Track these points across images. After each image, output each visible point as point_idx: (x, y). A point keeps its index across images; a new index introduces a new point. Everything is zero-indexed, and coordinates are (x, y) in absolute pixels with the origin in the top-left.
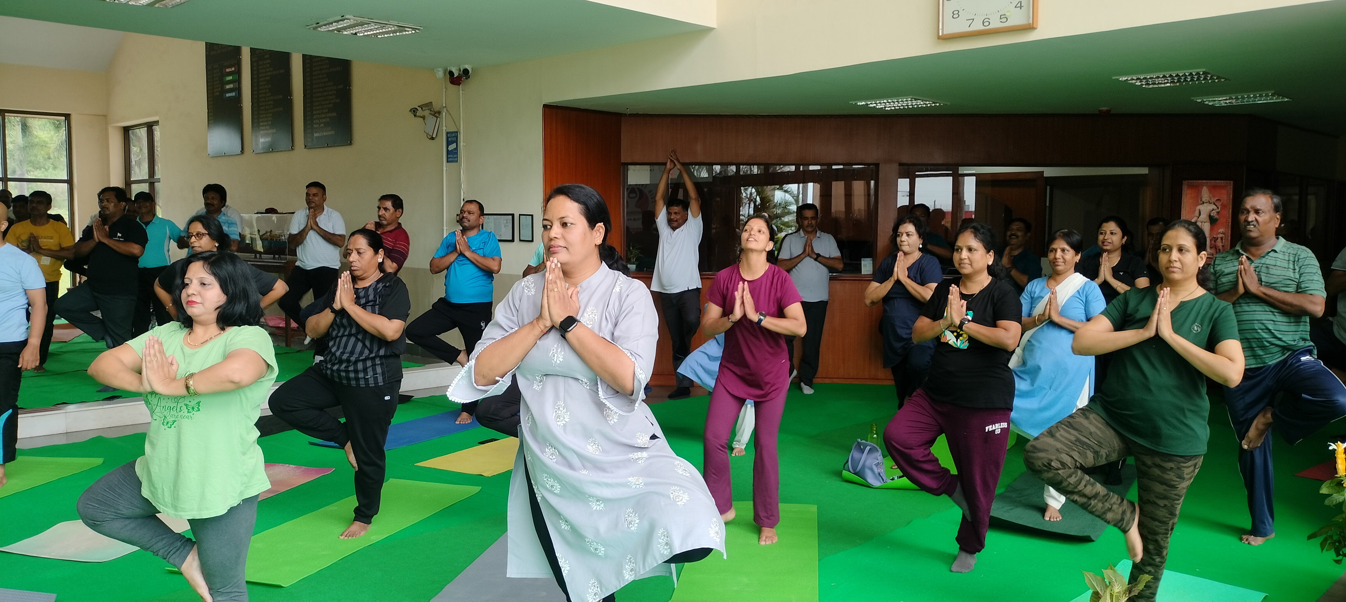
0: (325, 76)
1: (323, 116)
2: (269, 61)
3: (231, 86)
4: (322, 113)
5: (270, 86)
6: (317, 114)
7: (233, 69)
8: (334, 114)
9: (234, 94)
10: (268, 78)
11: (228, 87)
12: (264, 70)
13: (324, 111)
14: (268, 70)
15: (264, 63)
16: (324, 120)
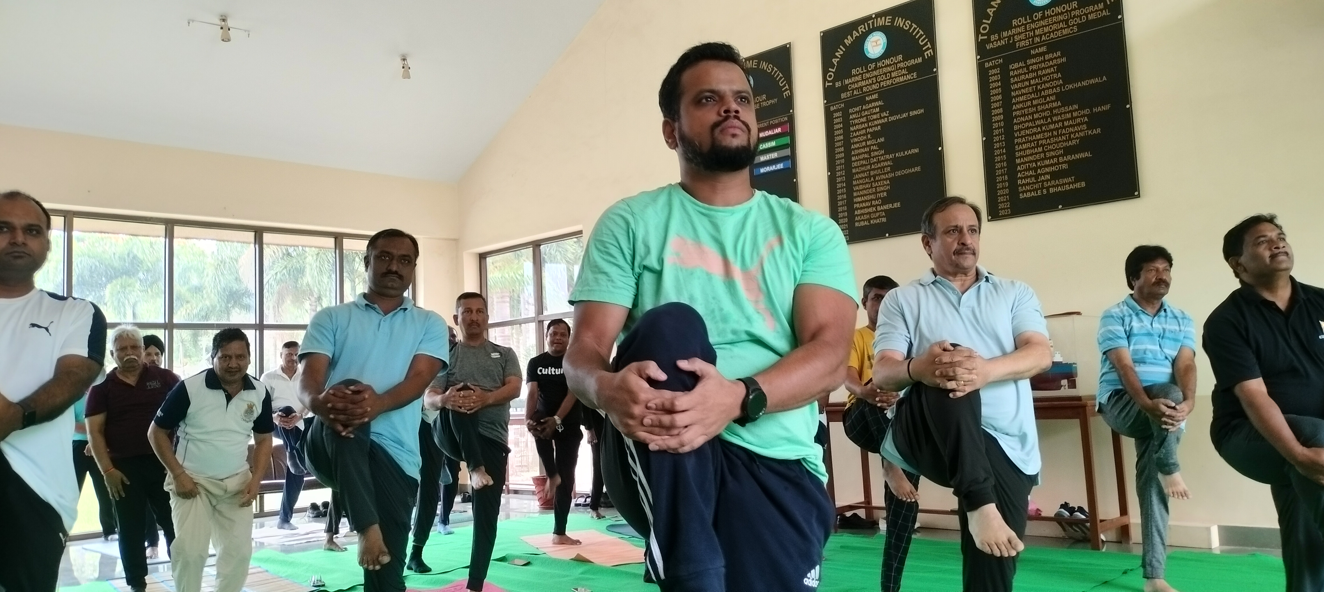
0: (1053, 98)
1: (1047, 162)
2: (880, 103)
3: (774, 155)
4: (1046, 158)
5: (882, 140)
6: (1031, 162)
7: (778, 130)
8: (1087, 155)
9: (780, 166)
10: (876, 129)
11: (763, 158)
12: (864, 120)
13: (1053, 154)
14: (875, 117)
15: (864, 107)
16: (1047, 170)
